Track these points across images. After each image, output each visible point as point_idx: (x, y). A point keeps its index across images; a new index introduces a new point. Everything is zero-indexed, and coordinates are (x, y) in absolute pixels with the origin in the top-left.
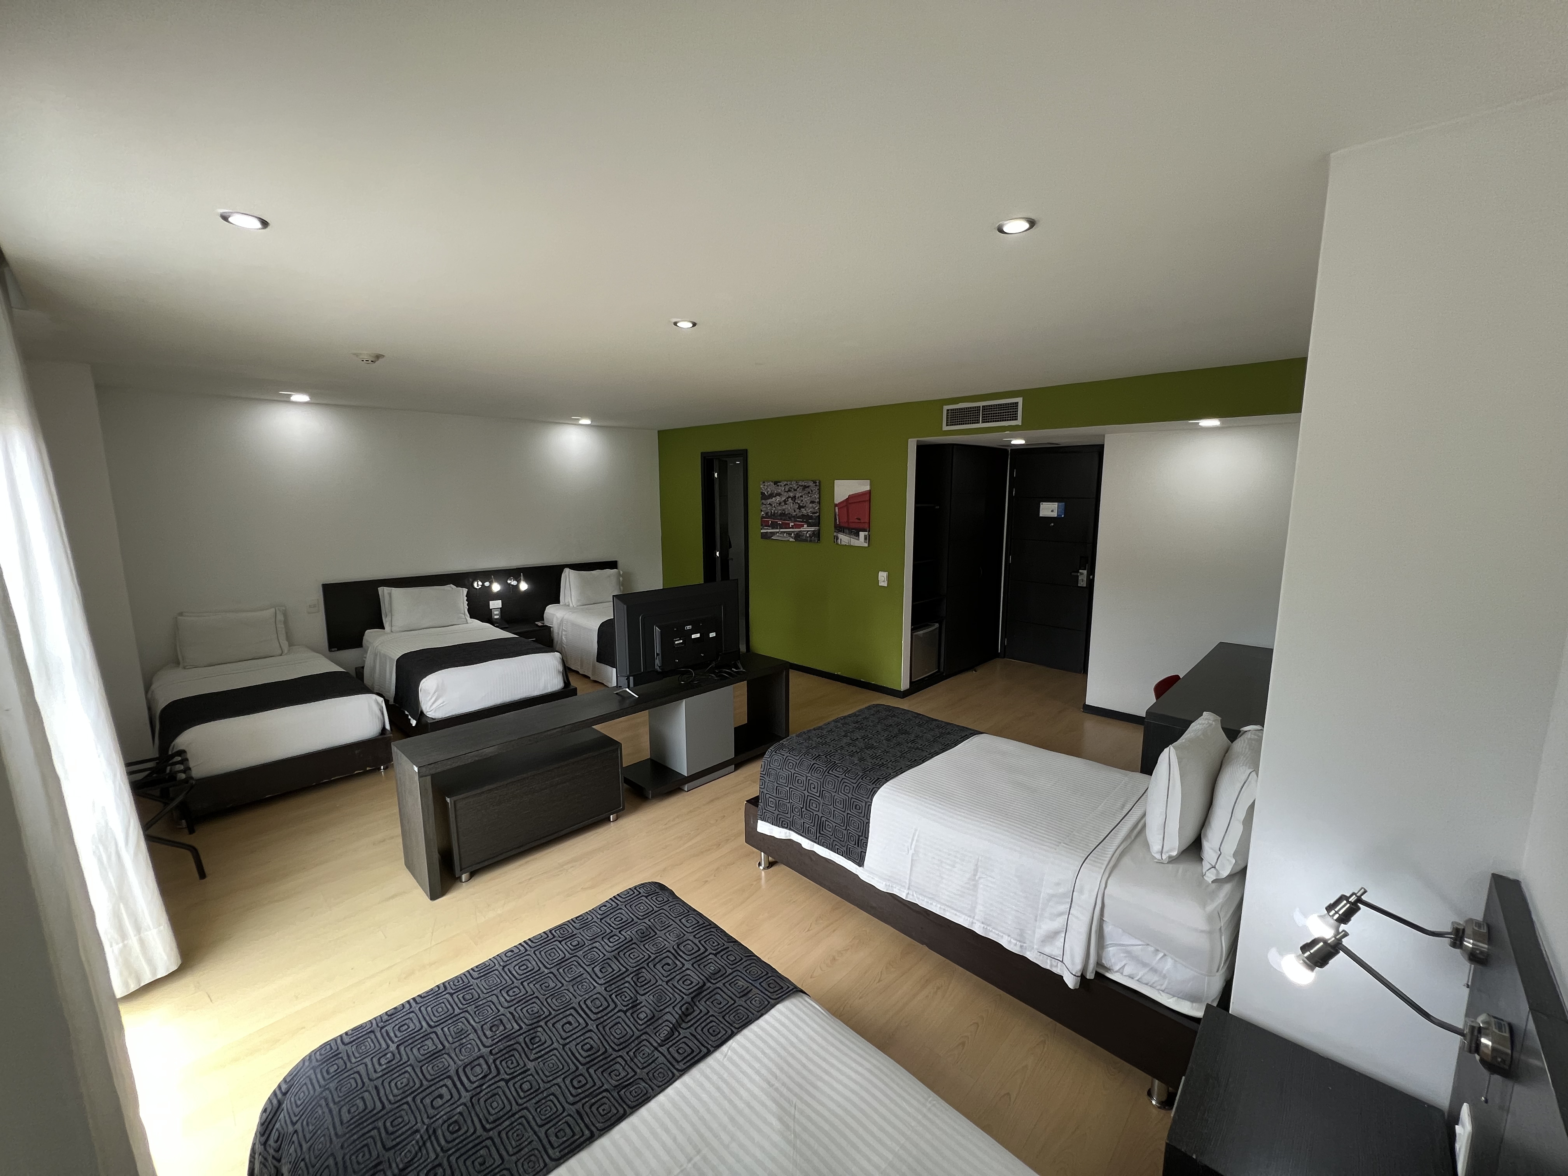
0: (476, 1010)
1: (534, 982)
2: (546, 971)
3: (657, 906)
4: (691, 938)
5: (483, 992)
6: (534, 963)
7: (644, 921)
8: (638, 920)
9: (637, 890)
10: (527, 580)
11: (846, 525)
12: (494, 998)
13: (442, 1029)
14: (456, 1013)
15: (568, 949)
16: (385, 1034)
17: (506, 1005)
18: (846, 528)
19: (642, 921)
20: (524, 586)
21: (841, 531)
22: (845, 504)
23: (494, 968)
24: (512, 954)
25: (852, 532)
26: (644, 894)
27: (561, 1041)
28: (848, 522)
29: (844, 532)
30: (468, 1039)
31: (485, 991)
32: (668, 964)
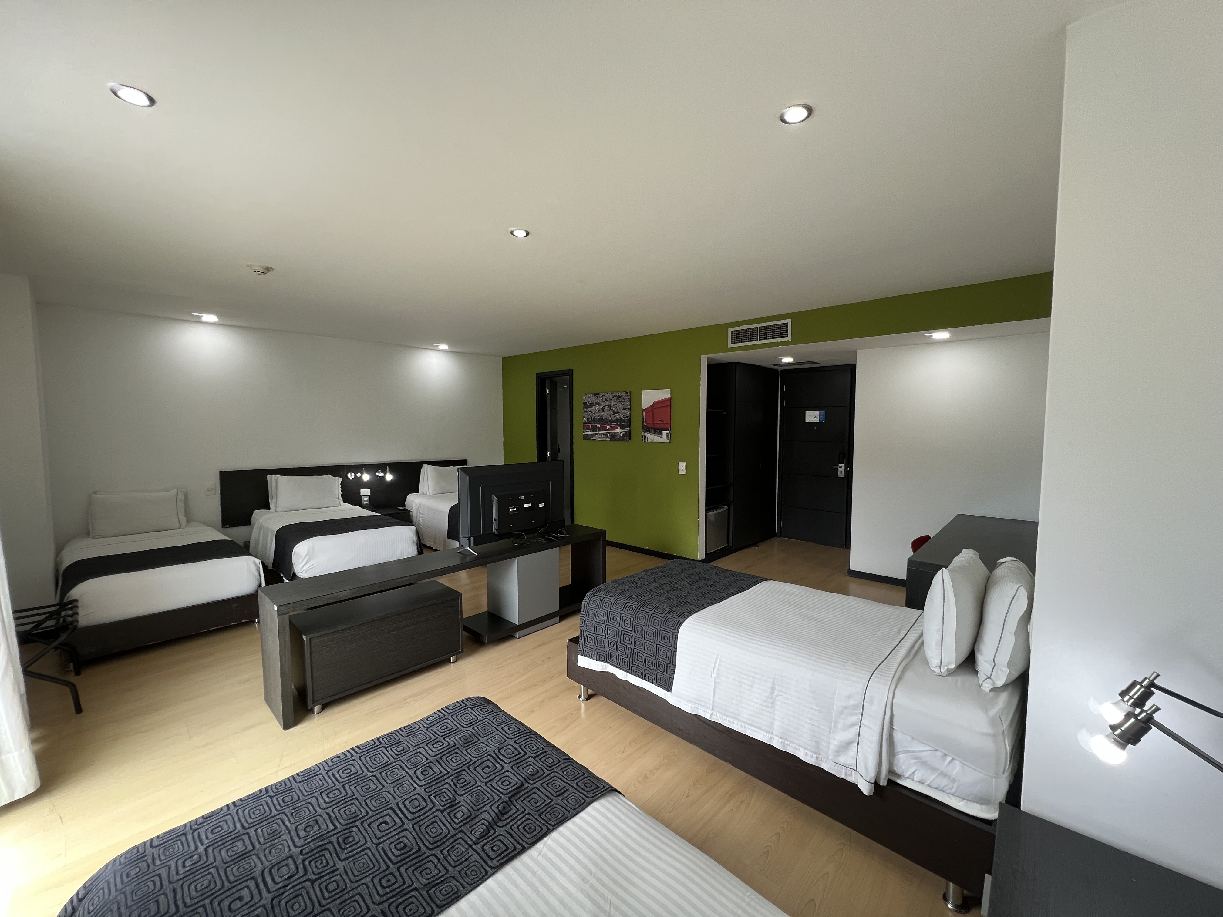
0: (293, 811)
1: (356, 785)
2: (369, 774)
3: (482, 716)
4: (512, 743)
5: (303, 795)
6: (358, 767)
7: (468, 729)
8: (463, 728)
9: (464, 703)
10: (392, 472)
11: (652, 426)
12: (313, 801)
13: (255, 831)
14: (273, 814)
15: (393, 754)
16: (196, 837)
17: (325, 806)
18: (652, 428)
19: (466, 729)
20: (389, 477)
21: (647, 431)
22: (651, 409)
23: (318, 773)
24: (338, 759)
25: (656, 431)
26: (471, 706)
27: (375, 840)
28: (653, 423)
29: (650, 432)
30: (280, 839)
31: (306, 794)
32: (488, 767)
